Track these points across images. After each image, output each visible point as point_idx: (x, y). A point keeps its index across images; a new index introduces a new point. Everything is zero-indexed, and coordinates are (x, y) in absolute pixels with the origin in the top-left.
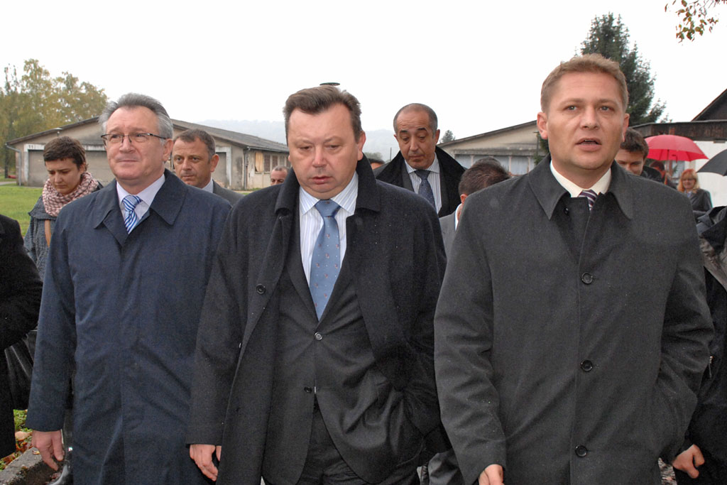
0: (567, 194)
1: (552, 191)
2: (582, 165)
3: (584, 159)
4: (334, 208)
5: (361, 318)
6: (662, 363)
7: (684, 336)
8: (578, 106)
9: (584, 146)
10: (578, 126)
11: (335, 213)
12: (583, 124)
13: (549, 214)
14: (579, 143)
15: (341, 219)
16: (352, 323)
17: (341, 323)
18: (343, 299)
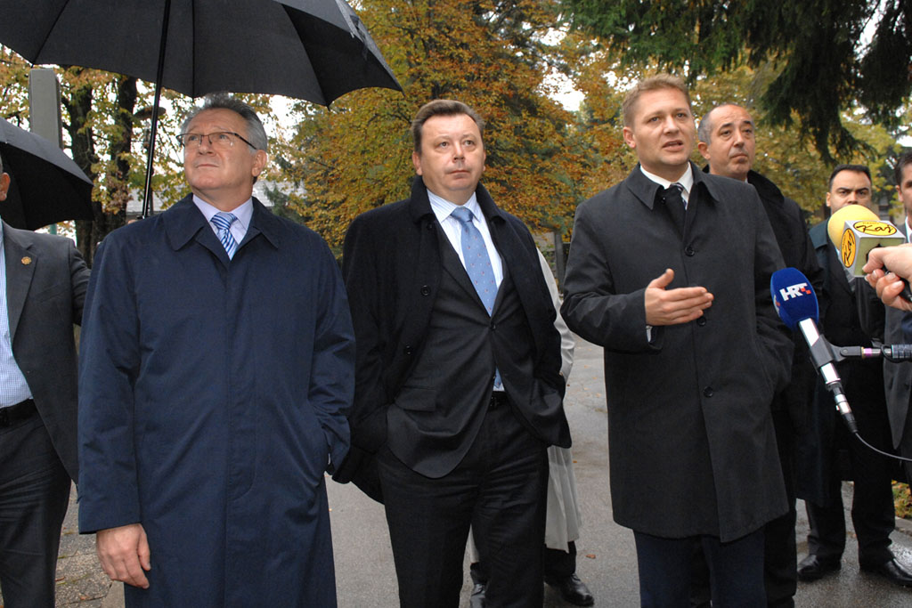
0: (661, 187)
1: (649, 189)
2: (671, 163)
3: (671, 158)
4: (469, 213)
6: (758, 322)
8: (659, 117)
9: (670, 148)
10: (662, 133)
11: (471, 217)
12: (666, 131)
13: (651, 205)
14: (665, 146)
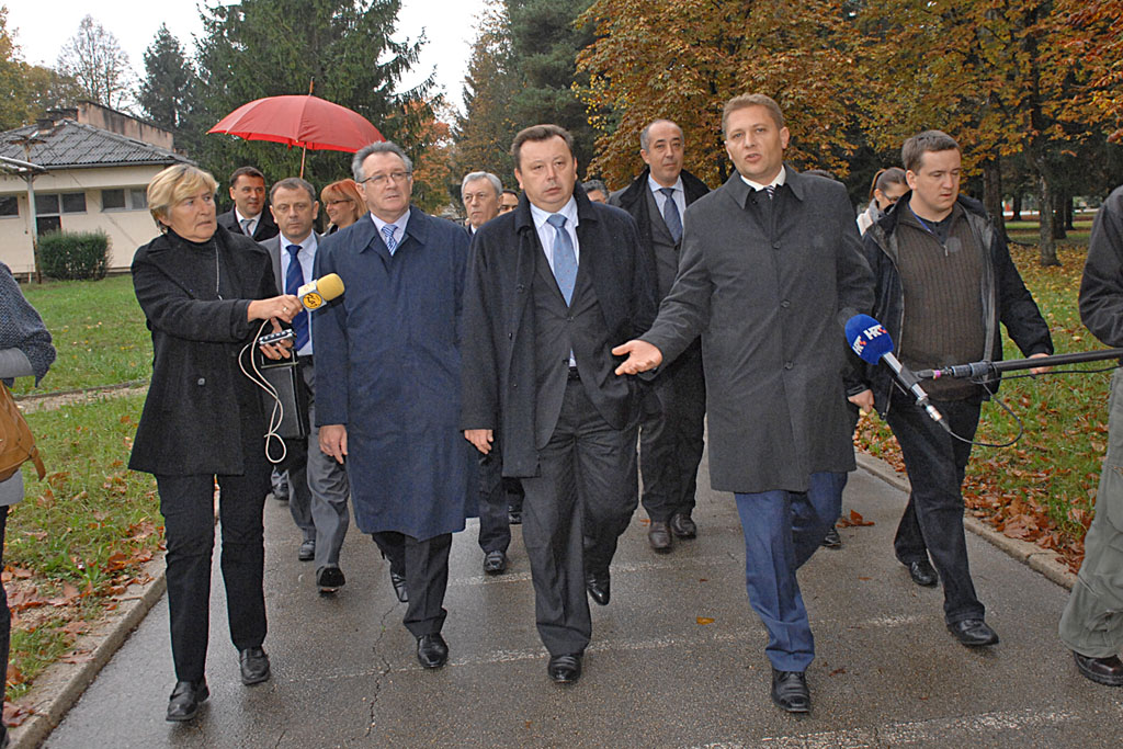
1: (742, 191)
4: (562, 219)
5: (597, 302)
7: (856, 286)
8: (742, 134)
9: (750, 159)
10: (743, 148)
11: (564, 223)
12: (745, 146)
13: (743, 207)
14: (747, 158)
15: (571, 228)
16: (593, 305)
17: (587, 305)
18: (584, 288)
